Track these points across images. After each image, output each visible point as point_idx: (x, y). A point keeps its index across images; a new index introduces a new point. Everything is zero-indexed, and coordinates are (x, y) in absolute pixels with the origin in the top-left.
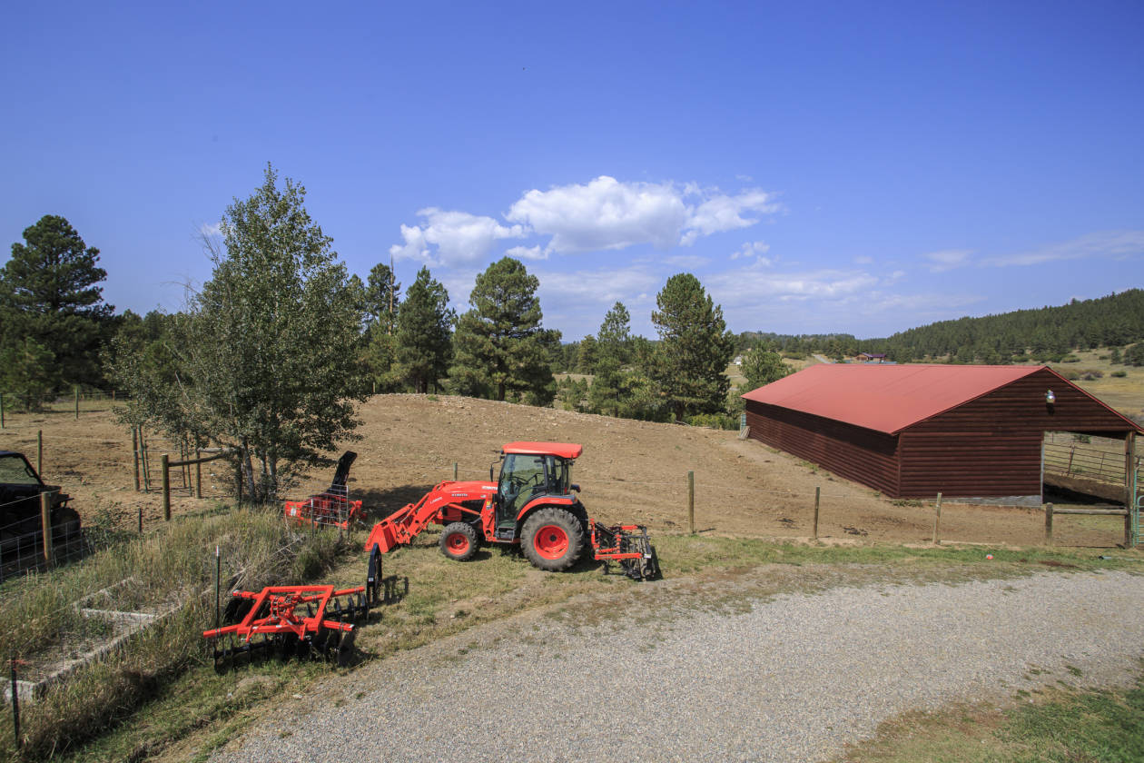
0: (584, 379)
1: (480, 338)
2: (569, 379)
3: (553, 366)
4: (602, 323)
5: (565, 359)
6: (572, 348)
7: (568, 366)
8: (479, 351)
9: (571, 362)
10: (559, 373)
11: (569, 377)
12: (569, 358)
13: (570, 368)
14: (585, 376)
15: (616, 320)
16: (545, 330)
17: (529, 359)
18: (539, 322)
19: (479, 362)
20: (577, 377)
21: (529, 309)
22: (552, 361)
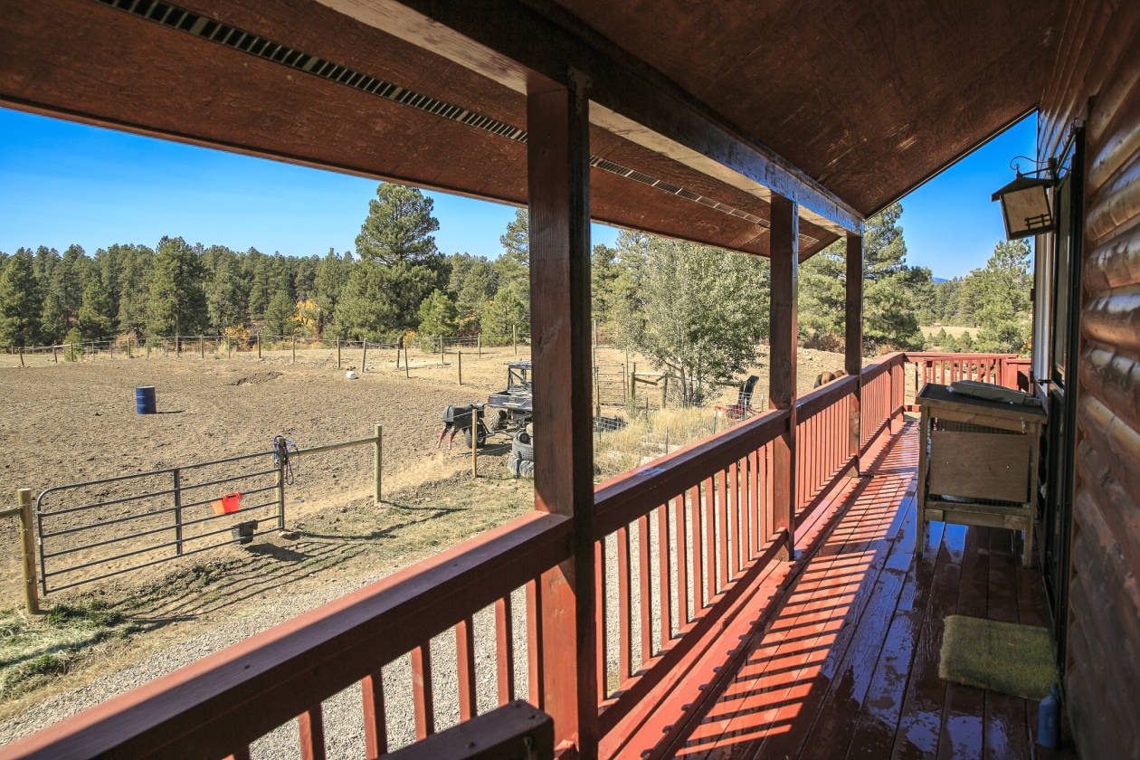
0: (967, 334)
1: (827, 279)
2: (943, 334)
3: (919, 315)
4: (989, 258)
5: (939, 303)
6: (950, 288)
7: (943, 314)
8: (825, 294)
9: (948, 308)
10: (927, 325)
11: (943, 330)
12: (945, 303)
13: (946, 316)
14: (969, 330)
15: (1011, 252)
16: (909, 267)
17: (887, 306)
18: (902, 258)
19: (826, 308)
20: (956, 331)
21: (890, 243)
22: (919, 307)
